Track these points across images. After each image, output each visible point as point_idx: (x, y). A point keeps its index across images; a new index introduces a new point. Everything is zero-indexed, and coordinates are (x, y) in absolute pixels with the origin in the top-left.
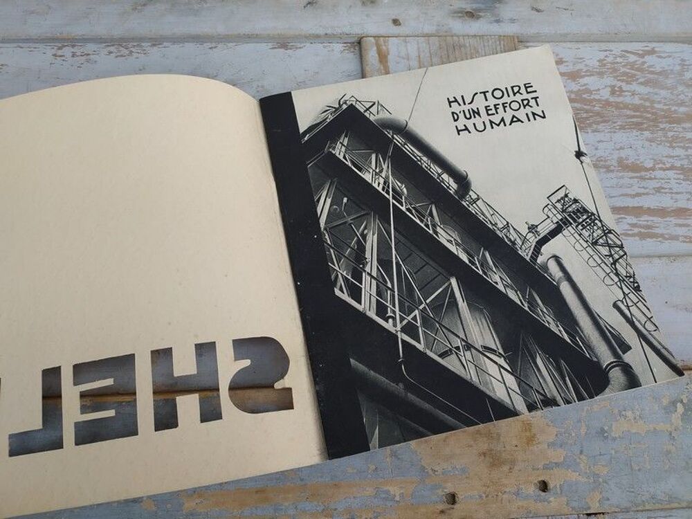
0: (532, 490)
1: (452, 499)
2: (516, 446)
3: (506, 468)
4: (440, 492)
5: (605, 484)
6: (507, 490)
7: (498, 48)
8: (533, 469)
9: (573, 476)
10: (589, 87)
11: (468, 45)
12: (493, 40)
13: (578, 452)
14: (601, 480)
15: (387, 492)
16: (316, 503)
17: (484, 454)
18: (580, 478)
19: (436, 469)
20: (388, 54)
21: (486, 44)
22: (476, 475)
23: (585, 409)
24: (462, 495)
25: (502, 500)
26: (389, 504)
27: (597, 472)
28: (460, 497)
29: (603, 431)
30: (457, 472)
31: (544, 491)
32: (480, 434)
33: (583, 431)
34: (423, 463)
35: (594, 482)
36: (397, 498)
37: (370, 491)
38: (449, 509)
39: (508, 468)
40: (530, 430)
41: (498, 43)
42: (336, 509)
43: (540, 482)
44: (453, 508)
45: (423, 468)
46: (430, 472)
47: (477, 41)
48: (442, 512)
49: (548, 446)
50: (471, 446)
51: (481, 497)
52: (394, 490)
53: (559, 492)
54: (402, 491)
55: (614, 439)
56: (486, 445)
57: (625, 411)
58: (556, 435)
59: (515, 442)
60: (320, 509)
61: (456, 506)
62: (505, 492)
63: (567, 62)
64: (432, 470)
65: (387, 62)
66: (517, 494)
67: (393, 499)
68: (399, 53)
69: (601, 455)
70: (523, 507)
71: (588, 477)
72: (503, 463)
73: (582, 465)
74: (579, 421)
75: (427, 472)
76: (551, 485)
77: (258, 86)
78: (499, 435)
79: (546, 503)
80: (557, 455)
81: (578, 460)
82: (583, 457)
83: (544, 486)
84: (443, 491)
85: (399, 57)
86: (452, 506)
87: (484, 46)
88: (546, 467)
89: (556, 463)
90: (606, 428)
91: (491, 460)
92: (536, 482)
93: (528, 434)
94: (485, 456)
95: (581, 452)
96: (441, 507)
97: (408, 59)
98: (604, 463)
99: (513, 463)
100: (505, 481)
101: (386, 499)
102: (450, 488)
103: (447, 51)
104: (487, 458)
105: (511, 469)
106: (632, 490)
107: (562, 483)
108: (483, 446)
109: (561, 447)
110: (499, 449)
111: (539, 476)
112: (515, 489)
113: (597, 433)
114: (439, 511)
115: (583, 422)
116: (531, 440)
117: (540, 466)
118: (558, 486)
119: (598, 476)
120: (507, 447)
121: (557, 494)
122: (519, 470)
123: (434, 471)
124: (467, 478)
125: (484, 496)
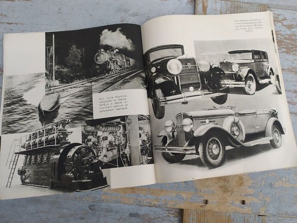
0: (238, 203)
1: (206, 202)
2: (235, 186)
3: (229, 193)
4: (202, 199)
5: (268, 205)
6: (228, 202)
7: (258, 10)
8: (240, 195)
9: (256, 200)
10: (296, 33)
11: (244, 7)
12: (256, 6)
13: (260, 191)
14: (267, 203)
15: (181, 196)
16: (153, 196)
17: (222, 187)
18: (258, 201)
20: (207, 7)
21: (252, 8)
22: (217, 194)
23: (266, 175)
24: (210, 201)
25: (226, 205)
26: (181, 200)
27: (266, 200)
28: (209, 202)
29: (271, 184)
30: (209, 192)
31: (243, 204)
33: (264, 183)
34: (197, 187)
35: (264, 204)
36: (185, 199)
37: (175, 194)
38: (205, 206)
39: (230, 193)
40: (242, 180)
41: (258, 7)
42: (160, 199)
43: (242, 201)
44: (206, 206)
45: (196, 189)
46: (199, 190)
47: (248, 6)
48: (202, 206)
49: (248, 188)
50: (217, 183)
51: (217, 203)
52: (184, 196)
54: (187, 196)
55: (275, 188)
57: (282, 178)
58: (252, 184)
59: (235, 184)
60: (155, 198)
61: (208, 205)
63: (288, 20)
65: (206, 11)
66: (232, 204)
67: (183, 199)
68: (212, 7)
69: (268, 194)
70: (234, 209)
71: (262, 201)
72: (229, 191)
73: (260, 196)
74: (262, 179)
76: (246, 202)
77: (147, 17)
78: (229, 180)
79: (243, 209)
80: (251, 191)
81: (259, 194)
82: (261, 193)
83: (243, 202)
84: (203, 199)
85: (212, 9)
87: (251, 8)
88: (245, 195)
89: (250, 194)
90: (273, 183)
91: (224, 189)
93: (241, 181)
95: (261, 192)
96: (201, 204)
97: (216, 11)
98: (269, 197)
99: (233, 192)
100: (228, 198)
101: (180, 198)
102: (206, 198)
103: (234, 9)
104: (222, 189)
105: (231, 194)
106: (279, 209)
107: (251, 202)
108: (222, 184)
109: (253, 188)
110: (228, 186)
111: (242, 198)
112: (232, 202)
113: (269, 185)
114: (200, 206)
115: (264, 180)
116: (241, 184)
117: (243, 195)
118: (249, 204)
119: (266, 201)
120: (231, 185)
121: (248, 206)
122: (234, 195)
123: (201, 191)
124: (213, 195)
125: (219, 203)
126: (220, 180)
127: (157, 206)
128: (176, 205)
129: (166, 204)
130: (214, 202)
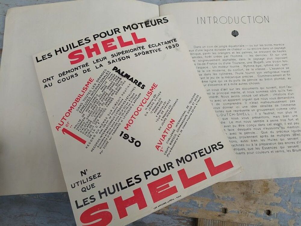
0: (263, 213)
1: (225, 211)
2: (259, 192)
3: (252, 201)
4: (220, 207)
5: (298, 217)
8: (265, 204)
9: (284, 211)
14: (296, 214)
15: (196, 202)
17: (244, 193)
18: (287, 212)
19: (220, 196)
22: (238, 202)
23: (295, 181)
25: (248, 215)
26: (195, 208)
27: (295, 211)
28: (229, 210)
30: (229, 199)
31: (268, 215)
32: (243, 184)
33: (292, 190)
34: (214, 192)
35: (293, 215)
36: (200, 206)
37: (187, 200)
40: (267, 186)
44: (225, 215)
45: (214, 194)
46: (217, 197)
48: (219, 216)
49: (274, 195)
50: (238, 189)
51: (238, 212)
52: (199, 202)
53: (276, 217)
54: (202, 203)
56: (245, 189)
58: (279, 190)
59: (259, 191)
61: (227, 214)
62: (250, 212)
64: (218, 196)
66: (256, 214)
67: (197, 206)
69: (298, 203)
70: (257, 220)
71: (291, 212)
72: (252, 199)
73: (289, 207)
74: (291, 186)
75: (215, 197)
76: (272, 213)
78: (252, 186)
79: (269, 220)
80: (278, 200)
81: (287, 204)
82: (290, 203)
83: (269, 213)
86: (224, 214)
88: (271, 204)
89: (276, 203)
91: (246, 197)
92: (266, 210)
93: (266, 188)
94: (244, 194)
95: (289, 201)
96: (219, 213)
98: (299, 208)
99: (256, 200)
100: (251, 207)
101: (194, 205)
102: (225, 206)
107: (278, 213)
108: (244, 189)
109: (280, 196)
110: (251, 192)
111: (267, 207)
112: (255, 212)
113: (299, 193)
114: (218, 215)
115: (293, 186)
116: (267, 191)
117: (269, 203)
118: (276, 214)
119: (295, 213)
120: (255, 192)
121: (275, 217)
122: (259, 204)
123: (219, 197)
124: (234, 203)
125: (240, 212)
126: (242, 185)
127: (166, 213)
128: (188, 213)
129: (177, 211)
130: (234, 212)
